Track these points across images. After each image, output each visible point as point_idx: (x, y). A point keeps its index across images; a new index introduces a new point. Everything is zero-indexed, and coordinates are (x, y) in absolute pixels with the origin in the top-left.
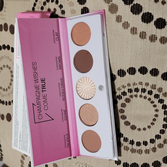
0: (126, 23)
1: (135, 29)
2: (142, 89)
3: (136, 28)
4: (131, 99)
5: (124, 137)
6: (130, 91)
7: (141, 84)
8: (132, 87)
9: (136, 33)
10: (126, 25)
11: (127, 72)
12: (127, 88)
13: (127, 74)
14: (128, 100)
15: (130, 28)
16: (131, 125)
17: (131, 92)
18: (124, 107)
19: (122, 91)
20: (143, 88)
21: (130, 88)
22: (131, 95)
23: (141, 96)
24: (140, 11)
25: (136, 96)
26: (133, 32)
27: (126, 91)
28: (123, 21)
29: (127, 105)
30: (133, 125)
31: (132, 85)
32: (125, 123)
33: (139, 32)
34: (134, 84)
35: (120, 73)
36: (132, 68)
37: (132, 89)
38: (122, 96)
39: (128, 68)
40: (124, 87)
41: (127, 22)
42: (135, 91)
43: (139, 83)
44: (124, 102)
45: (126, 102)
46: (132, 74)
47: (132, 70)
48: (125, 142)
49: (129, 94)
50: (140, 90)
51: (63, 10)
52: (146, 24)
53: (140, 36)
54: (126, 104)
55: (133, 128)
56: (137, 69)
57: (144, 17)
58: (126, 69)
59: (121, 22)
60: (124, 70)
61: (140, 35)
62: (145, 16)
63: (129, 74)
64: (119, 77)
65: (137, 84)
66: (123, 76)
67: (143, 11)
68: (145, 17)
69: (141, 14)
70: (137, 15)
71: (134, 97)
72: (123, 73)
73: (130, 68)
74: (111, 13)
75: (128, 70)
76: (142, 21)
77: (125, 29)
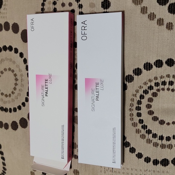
0: (152, 15)
2: (169, 82)
3: (163, 19)
4: (158, 93)
5: (152, 133)
6: (157, 84)
7: (169, 77)
8: (159, 81)
9: (163, 24)
10: (152, 17)
11: (154, 65)
12: (154, 81)
13: (154, 67)
14: (155, 95)
15: (156, 20)
16: (159, 119)
17: (158, 86)
18: (151, 102)
19: (149, 85)
20: (171, 80)
21: (157, 81)
22: (158, 89)
23: (168, 89)
24: (166, 2)
25: (163, 89)
26: (160, 23)
27: (153, 85)
28: (149, 12)
29: (154, 100)
30: (162, 119)
31: (159, 78)
32: (153, 119)
33: (165, 23)
34: (161, 77)
35: (147, 67)
36: (159, 60)
37: (159, 82)
38: (149, 90)
39: (154, 61)
40: (150, 81)
41: (153, 13)
42: (162, 85)
43: (167, 76)
44: (151, 97)
45: (153, 96)
46: (159, 67)
47: (159, 62)
48: (154, 139)
49: (155, 88)
50: (168, 83)
51: (80, 4)
52: (172, 14)
54: (154, 98)
55: (162, 122)
56: (164, 61)
57: (170, 8)
58: (152, 62)
59: (146, 13)
60: (151, 63)
61: (167, 26)
62: (172, 6)
63: (156, 67)
64: (146, 70)
65: (164, 77)
66: (150, 70)
67: (169, 1)
68: (172, 8)
69: (168, 5)
70: (164, 6)
71: (161, 91)
72: (149, 66)
73: (157, 61)
74: (135, 4)
75: (154, 62)
76: (169, 12)
77: (151, 20)
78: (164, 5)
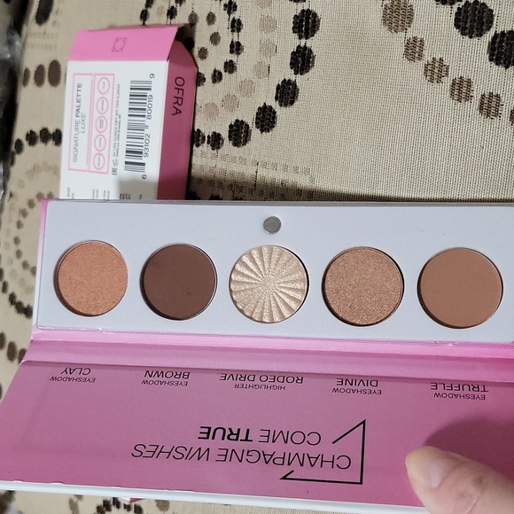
0: (437, 65)
1: (465, 84)
3: (469, 81)
9: (468, 98)
10: (436, 71)
15: (447, 82)
24: (484, 27)
26: (460, 93)
28: (427, 58)
33: (477, 94)
41: (441, 59)
52: (502, 69)
53: (481, 109)
57: (496, 45)
59: (420, 59)
61: (482, 104)
62: (501, 41)
67: (494, 26)
68: (500, 46)
69: (488, 36)
70: (476, 39)
74: (390, 29)
76: (491, 60)
77: (431, 81)
78: (477, 35)
